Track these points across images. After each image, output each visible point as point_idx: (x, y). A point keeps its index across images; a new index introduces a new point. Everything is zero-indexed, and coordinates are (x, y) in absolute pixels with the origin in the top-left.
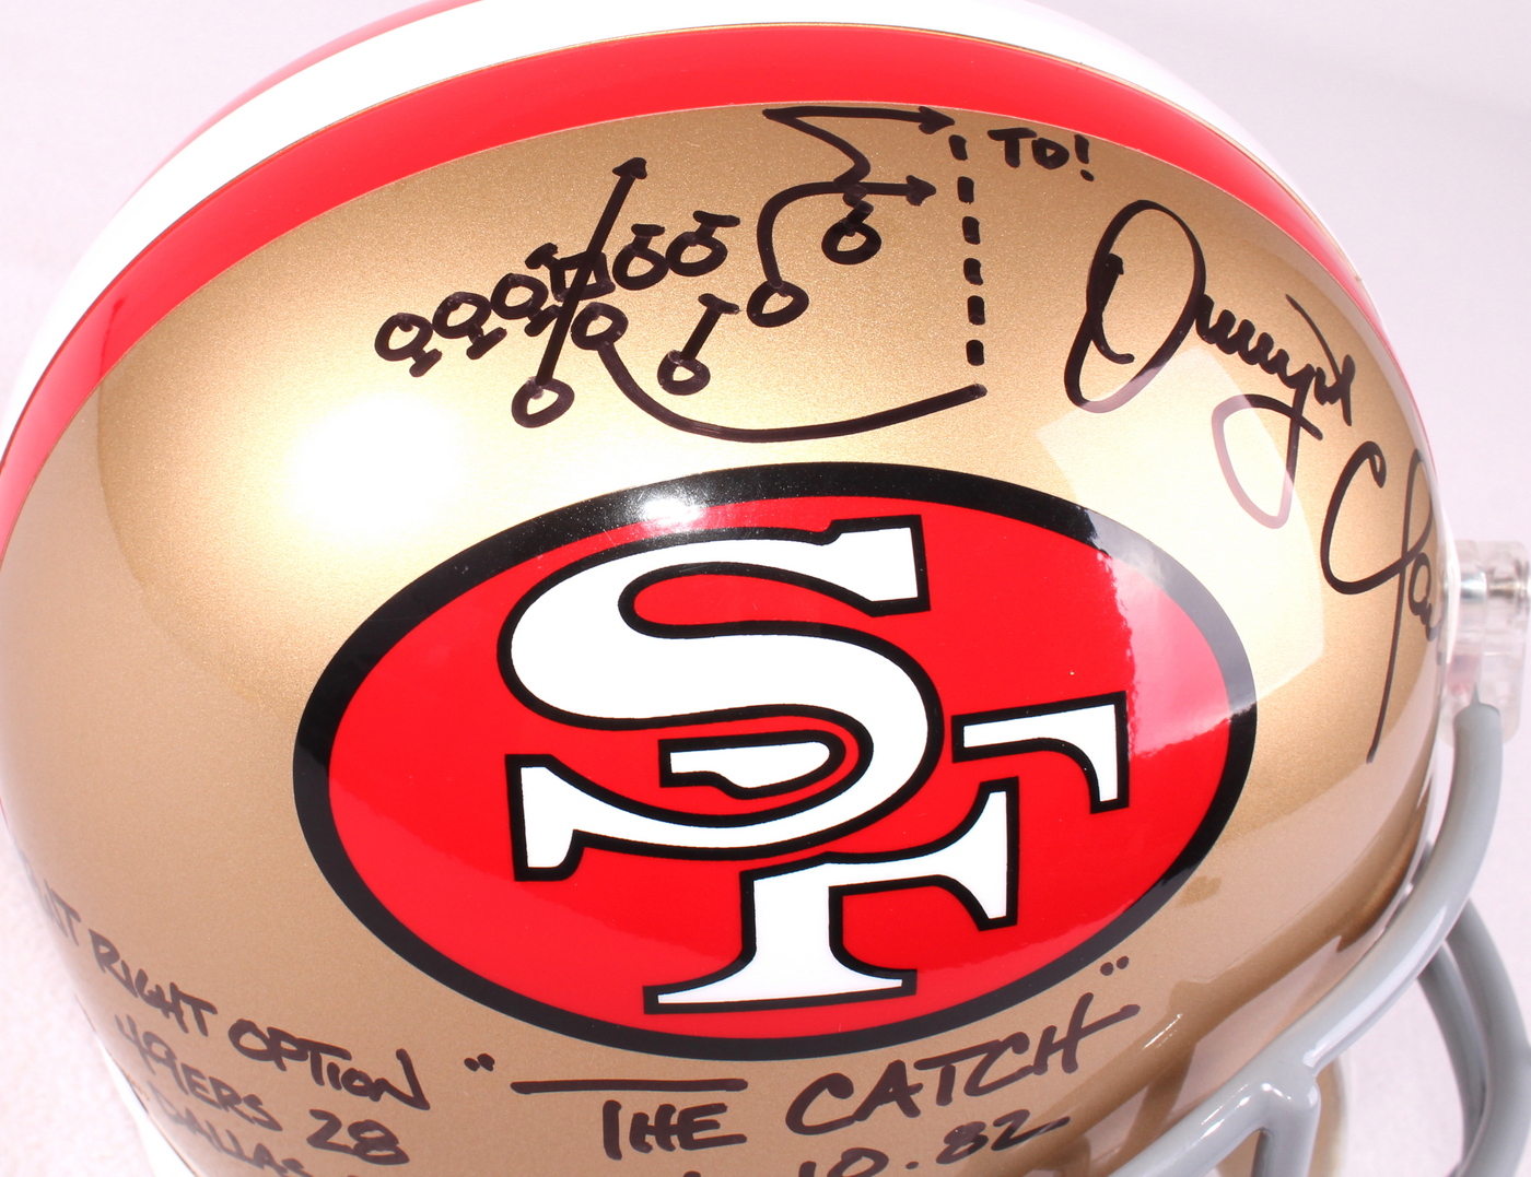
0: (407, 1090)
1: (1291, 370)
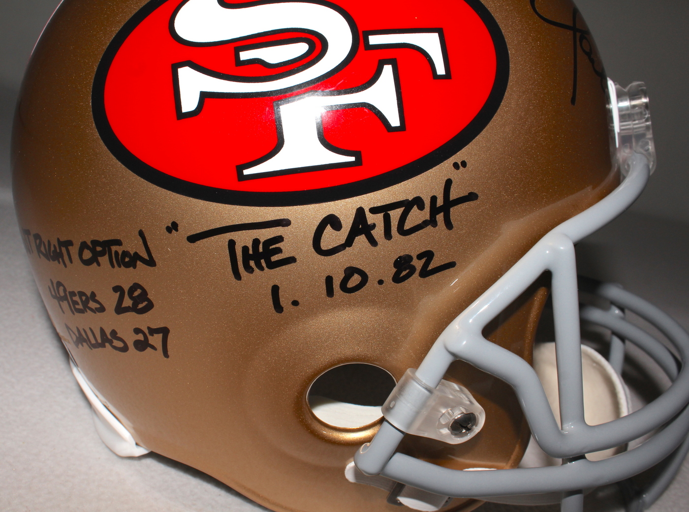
0: (146, 256)
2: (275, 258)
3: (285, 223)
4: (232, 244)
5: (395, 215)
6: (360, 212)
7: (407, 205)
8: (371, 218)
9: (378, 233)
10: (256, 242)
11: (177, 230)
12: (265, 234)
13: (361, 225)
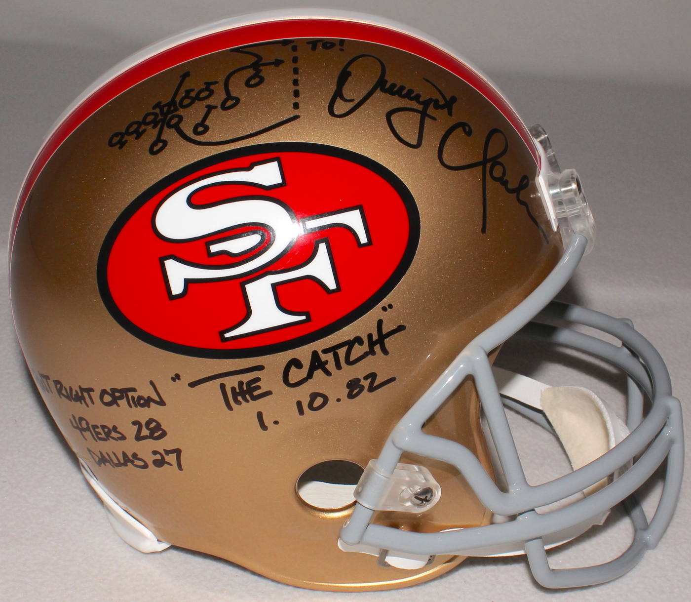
0: (157, 399)
1: (421, 99)
2: (256, 393)
3: (260, 368)
4: (223, 386)
5: (342, 352)
6: (315, 354)
7: (350, 344)
8: (324, 357)
9: (331, 366)
10: (241, 384)
11: (180, 379)
12: (246, 378)
13: (317, 363)
